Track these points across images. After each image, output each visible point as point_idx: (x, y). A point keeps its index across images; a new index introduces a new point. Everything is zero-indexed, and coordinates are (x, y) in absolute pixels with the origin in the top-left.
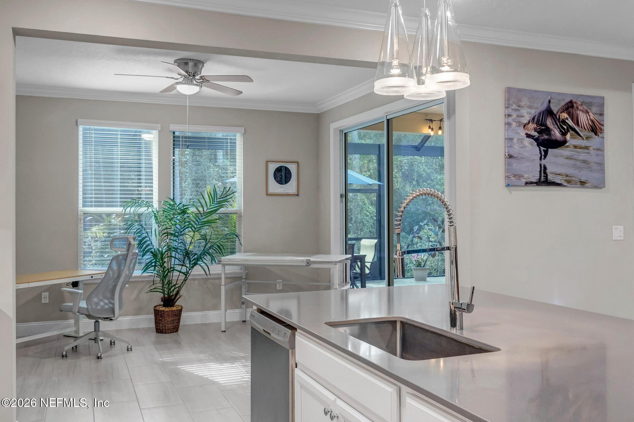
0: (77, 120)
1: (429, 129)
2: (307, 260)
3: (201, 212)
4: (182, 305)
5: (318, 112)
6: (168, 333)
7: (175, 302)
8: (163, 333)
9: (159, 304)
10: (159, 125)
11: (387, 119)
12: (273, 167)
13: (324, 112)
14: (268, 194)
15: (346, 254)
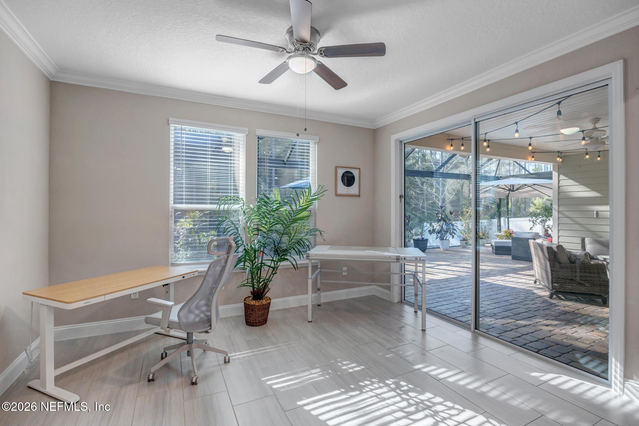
0: (169, 119)
1: (451, 146)
2: (397, 256)
3: (294, 210)
4: (270, 297)
5: (375, 128)
6: (259, 326)
7: (264, 295)
8: (253, 326)
9: (247, 296)
10: (247, 129)
11: (476, 122)
12: (341, 172)
13: (381, 127)
14: (337, 195)
15: (405, 247)
